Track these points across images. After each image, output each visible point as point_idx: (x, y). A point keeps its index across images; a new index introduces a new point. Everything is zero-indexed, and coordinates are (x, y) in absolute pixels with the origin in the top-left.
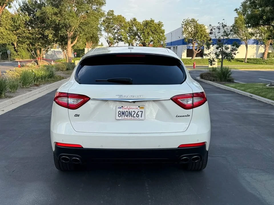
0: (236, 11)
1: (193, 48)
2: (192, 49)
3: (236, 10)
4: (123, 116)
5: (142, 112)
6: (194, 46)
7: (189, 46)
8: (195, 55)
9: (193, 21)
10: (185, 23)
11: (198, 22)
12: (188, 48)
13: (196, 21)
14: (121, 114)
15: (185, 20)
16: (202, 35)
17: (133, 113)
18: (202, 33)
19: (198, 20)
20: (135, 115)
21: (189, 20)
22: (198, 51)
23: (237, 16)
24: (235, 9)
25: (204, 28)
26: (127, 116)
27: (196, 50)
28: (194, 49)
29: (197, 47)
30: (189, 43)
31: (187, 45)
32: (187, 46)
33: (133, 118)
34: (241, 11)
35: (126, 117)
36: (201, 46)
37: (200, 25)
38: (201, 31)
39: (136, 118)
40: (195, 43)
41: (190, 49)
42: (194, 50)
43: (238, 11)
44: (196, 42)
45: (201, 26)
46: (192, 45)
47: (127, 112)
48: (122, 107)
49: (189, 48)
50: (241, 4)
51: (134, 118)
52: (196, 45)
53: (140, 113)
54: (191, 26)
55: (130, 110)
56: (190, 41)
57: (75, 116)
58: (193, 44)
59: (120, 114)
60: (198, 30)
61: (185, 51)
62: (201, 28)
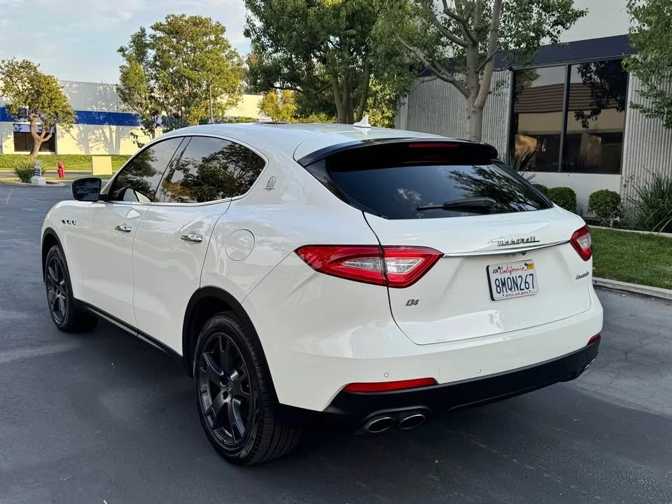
0: (122, 53)
1: (32, 129)
2: (30, 133)
3: (122, 50)
4: (504, 289)
5: (532, 275)
6: (33, 125)
7: (19, 125)
8: (37, 147)
9: (27, 66)
10: (6, 69)
11: (39, 69)
12: (16, 129)
13: (35, 68)
14: (501, 286)
15: (6, 63)
16: (51, 100)
17: (519, 280)
18: (53, 97)
19: (39, 65)
20: (523, 287)
21: (17, 63)
22: (45, 137)
23: (125, 63)
24: (119, 48)
25: (54, 84)
26: (511, 290)
27: (39, 134)
28: (34, 132)
29: (41, 128)
30: (19, 118)
31: (13, 123)
32: (14, 125)
33: (520, 292)
34: (134, 54)
35: (509, 292)
36: (51, 126)
37: (45, 78)
38: (50, 91)
39: (526, 290)
40: (36, 119)
41: (21, 131)
42: (36, 136)
43: (127, 53)
44: (38, 115)
45: (49, 80)
46: (29, 123)
47: (509, 280)
48: (499, 268)
49: (21, 129)
50: (131, 39)
51: (523, 291)
52: (39, 124)
53: (529, 279)
54: (22, 78)
55: (514, 275)
56: (21, 114)
57: (407, 305)
58: (29, 120)
59: (499, 286)
60: (43, 89)
61: (9, 136)
62: (48, 84)
